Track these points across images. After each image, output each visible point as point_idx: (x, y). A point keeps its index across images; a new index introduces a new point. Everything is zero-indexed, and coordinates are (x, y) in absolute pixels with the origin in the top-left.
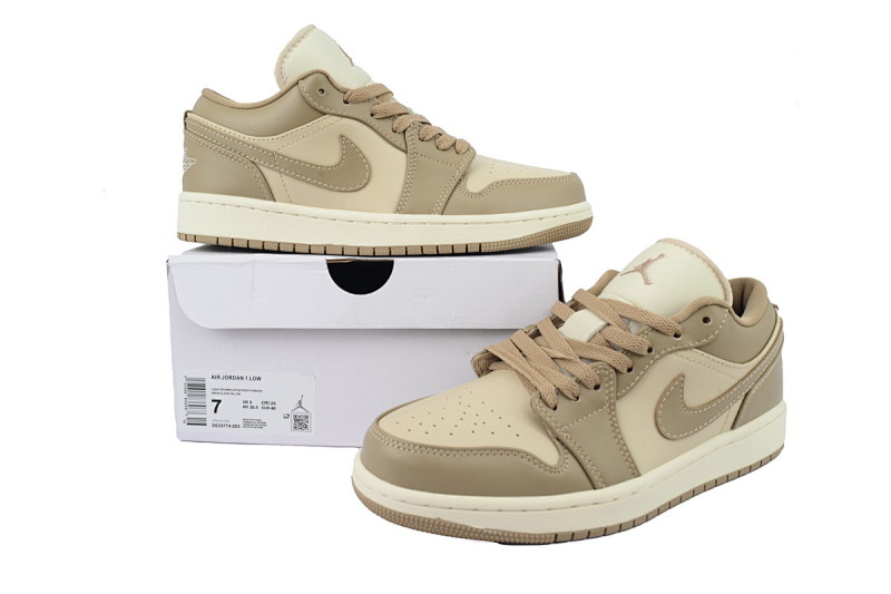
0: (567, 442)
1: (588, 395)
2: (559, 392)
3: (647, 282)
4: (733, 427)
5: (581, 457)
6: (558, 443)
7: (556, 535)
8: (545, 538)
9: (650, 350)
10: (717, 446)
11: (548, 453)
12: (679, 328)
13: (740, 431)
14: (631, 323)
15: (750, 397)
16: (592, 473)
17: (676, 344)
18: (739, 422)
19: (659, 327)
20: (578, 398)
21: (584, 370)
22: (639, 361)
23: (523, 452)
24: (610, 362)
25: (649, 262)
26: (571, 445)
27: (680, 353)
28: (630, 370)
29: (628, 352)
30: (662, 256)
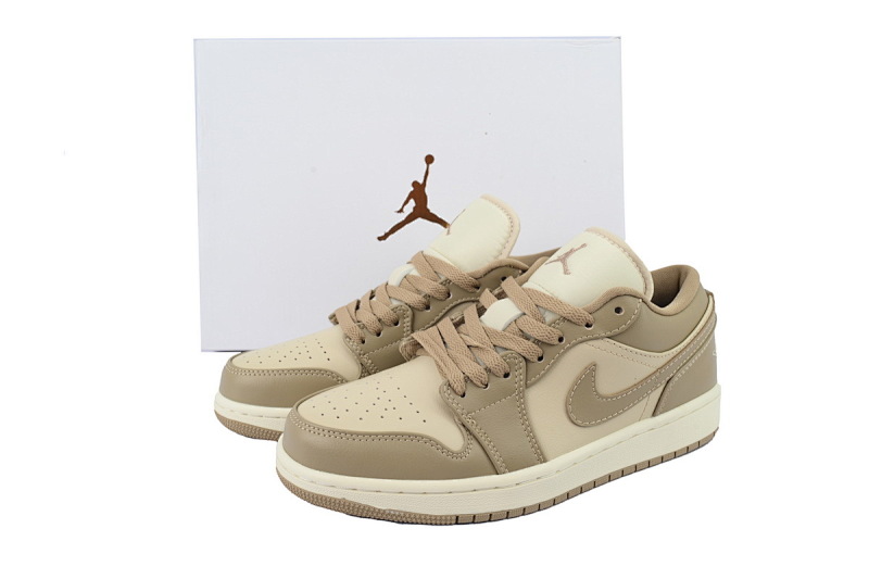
0: (472, 428)
1: (497, 383)
2: (467, 379)
3: (566, 272)
4: (654, 414)
5: (485, 443)
6: (462, 428)
7: (457, 517)
8: (446, 520)
9: (561, 340)
10: (636, 433)
11: (452, 438)
12: (590, 318)
13: (660, 418)
14: (547, 313)
15: (671, 384)
16: (495, 458)
17: (587, 334)
18: (660, 408)
19: (569, 316)
20: (487, 386)
21: (492, 359)
22: (549, 351)
23: (427, 437)
24: (520, 351)
25: (572, 251)
26: (477, 432)
27: (591, 343)
28: (540, 359)
29: (537, 342)
30: (584, 246)
